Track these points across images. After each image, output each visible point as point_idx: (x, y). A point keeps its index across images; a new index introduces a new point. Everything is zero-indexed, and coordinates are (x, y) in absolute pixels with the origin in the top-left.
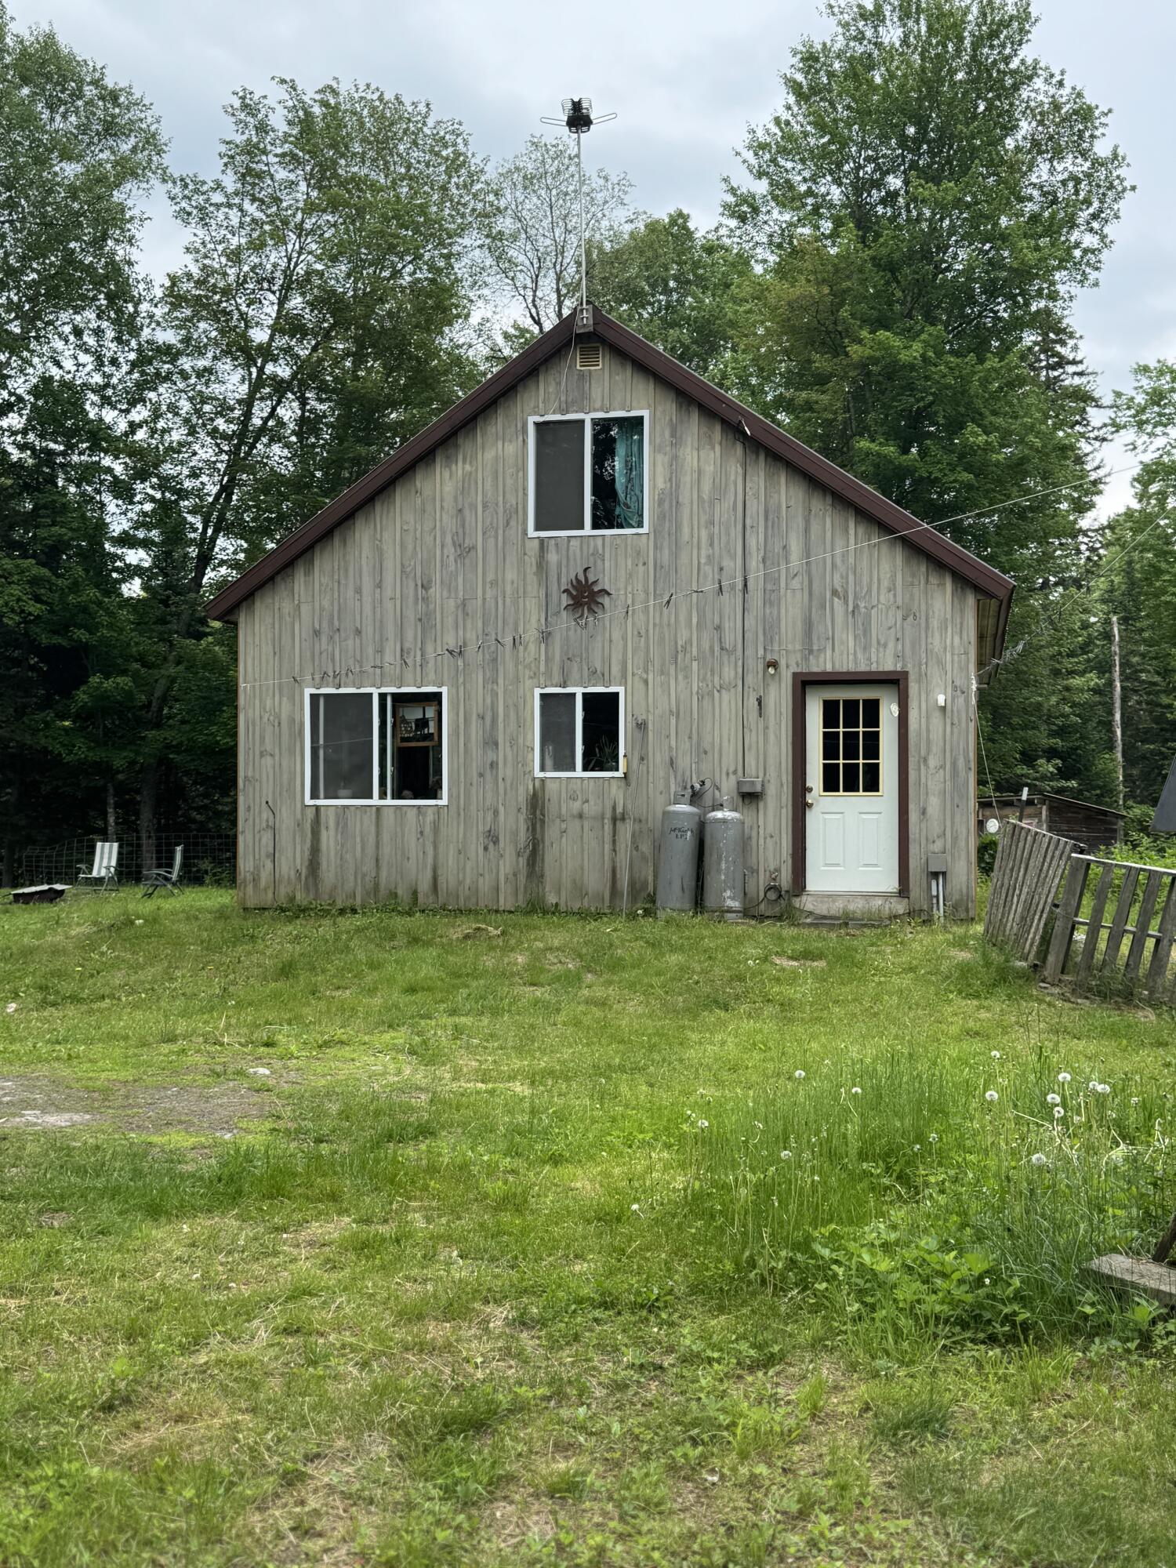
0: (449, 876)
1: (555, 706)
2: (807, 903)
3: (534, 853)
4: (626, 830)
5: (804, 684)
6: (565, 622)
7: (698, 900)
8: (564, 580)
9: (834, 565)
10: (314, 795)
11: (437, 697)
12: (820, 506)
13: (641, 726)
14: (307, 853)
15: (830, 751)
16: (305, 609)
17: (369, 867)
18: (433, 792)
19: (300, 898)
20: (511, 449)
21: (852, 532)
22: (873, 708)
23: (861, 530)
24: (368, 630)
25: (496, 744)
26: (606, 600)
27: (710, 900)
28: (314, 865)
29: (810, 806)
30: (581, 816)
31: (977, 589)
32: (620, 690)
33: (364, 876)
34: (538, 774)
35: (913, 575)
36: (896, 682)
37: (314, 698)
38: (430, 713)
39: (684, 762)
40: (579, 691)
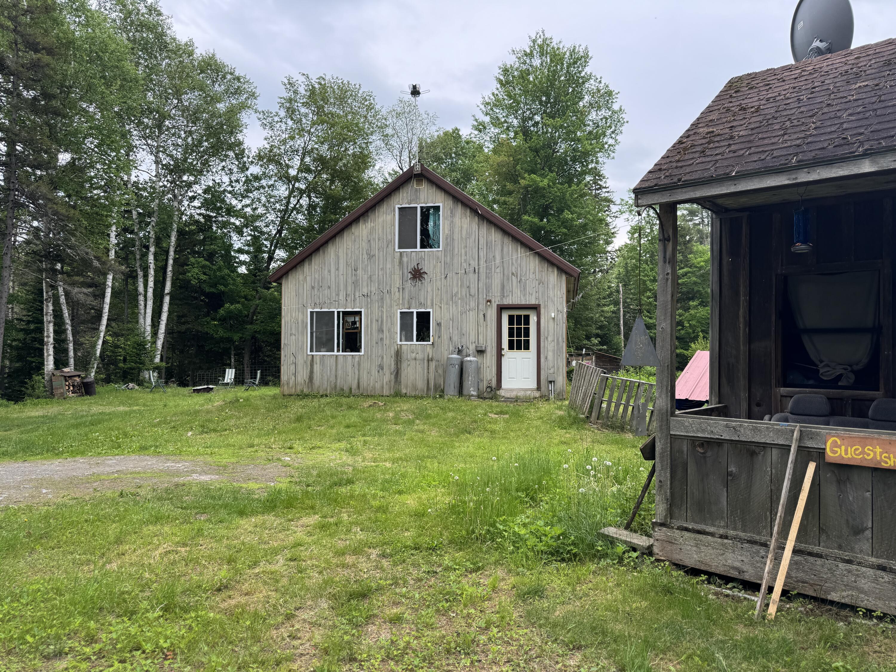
0: (364, 383)
1: (405, 316)
2: (502, 393)
3: (397, 374)
4: (433, 365)
5: (501, 309)
6: (409, 284)
7: (461, 392)
8: (409, 268)
9: (512, 264)
10: (311, 351)
11: (359, 313)
12: (507, 241)
13: (439, 324)
14: (308, 373)
15: (511, 334)
16: (308, 278)
17: (333, 379)
18: (358, 349)
19: (306, 391)
20: (389, 217)
21: (519, 251)
22: (527, 318)
23: (522, 250)
24: (333, 286)
25: (383, 331)
26: (425, 276)
27: (465, 392)
28: (311, 378)
29: (503, 355)
30: (415, 359)
31: (566, 273)
32: (431, 310)
33: (331, 382)
34: (399, 343)
35: (542, 268)
36: (536, 308)
37: (312, 313)
38: (357, 319)
39: (455, 338)
40: (415, 311)
